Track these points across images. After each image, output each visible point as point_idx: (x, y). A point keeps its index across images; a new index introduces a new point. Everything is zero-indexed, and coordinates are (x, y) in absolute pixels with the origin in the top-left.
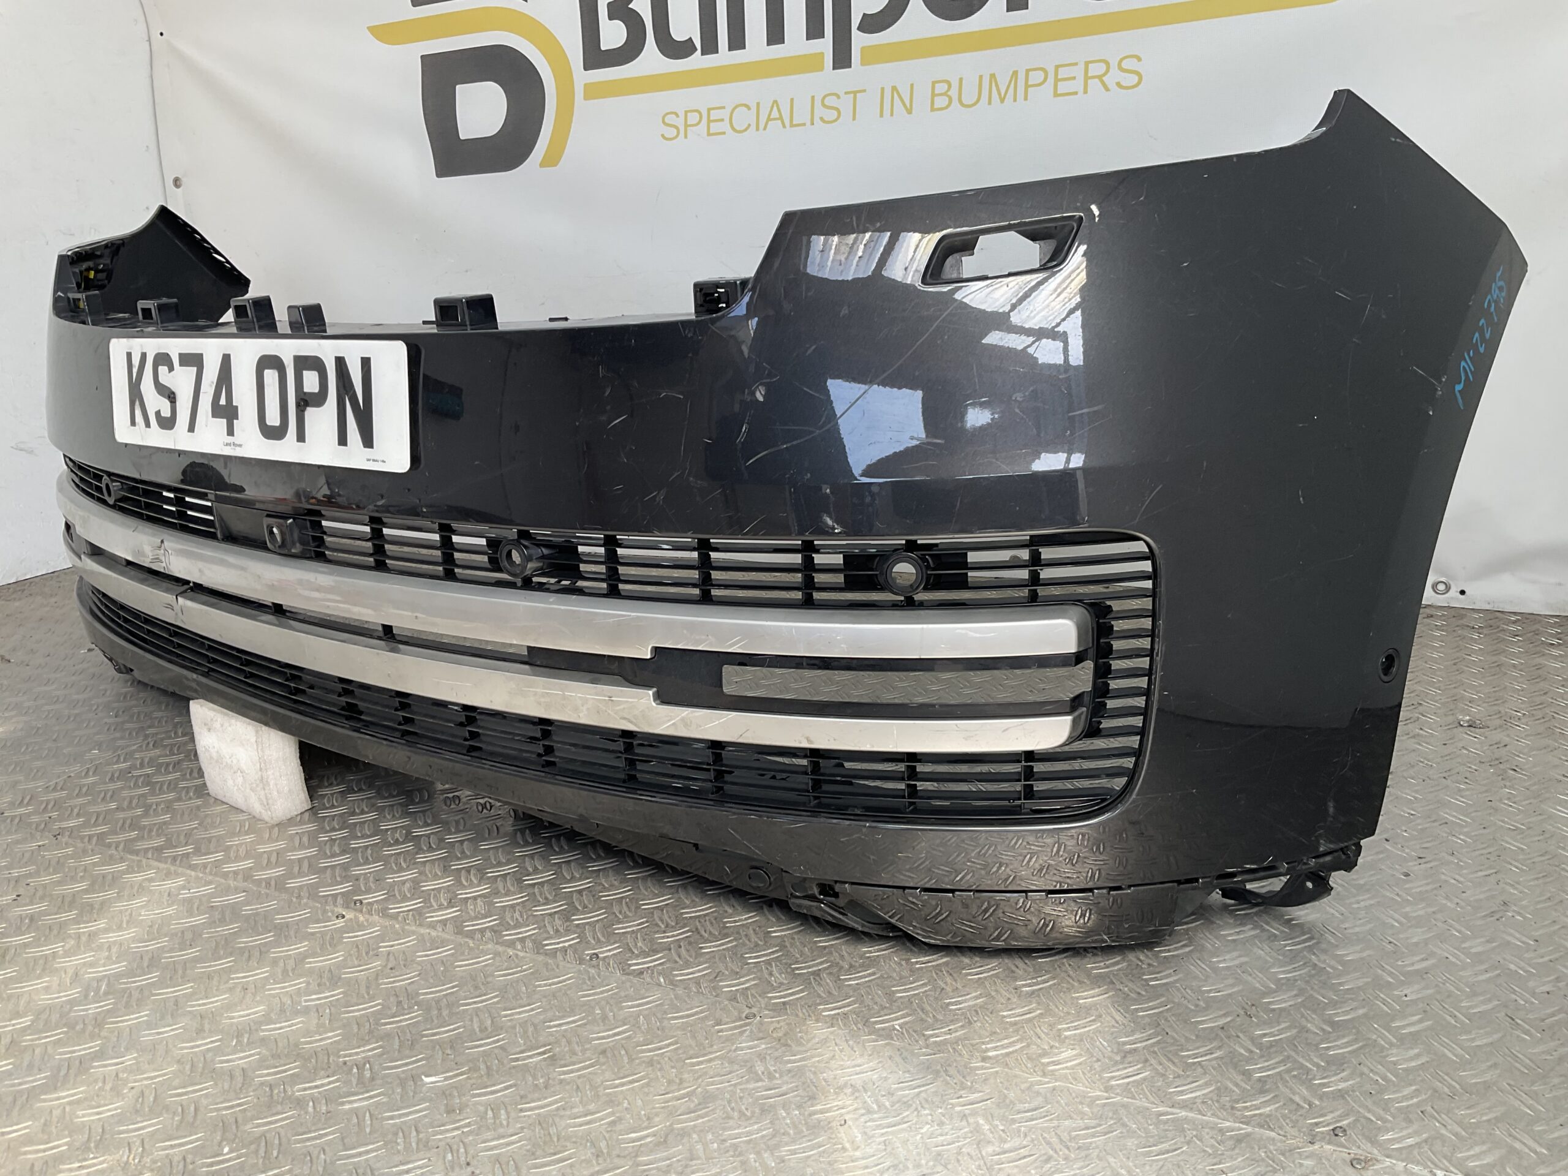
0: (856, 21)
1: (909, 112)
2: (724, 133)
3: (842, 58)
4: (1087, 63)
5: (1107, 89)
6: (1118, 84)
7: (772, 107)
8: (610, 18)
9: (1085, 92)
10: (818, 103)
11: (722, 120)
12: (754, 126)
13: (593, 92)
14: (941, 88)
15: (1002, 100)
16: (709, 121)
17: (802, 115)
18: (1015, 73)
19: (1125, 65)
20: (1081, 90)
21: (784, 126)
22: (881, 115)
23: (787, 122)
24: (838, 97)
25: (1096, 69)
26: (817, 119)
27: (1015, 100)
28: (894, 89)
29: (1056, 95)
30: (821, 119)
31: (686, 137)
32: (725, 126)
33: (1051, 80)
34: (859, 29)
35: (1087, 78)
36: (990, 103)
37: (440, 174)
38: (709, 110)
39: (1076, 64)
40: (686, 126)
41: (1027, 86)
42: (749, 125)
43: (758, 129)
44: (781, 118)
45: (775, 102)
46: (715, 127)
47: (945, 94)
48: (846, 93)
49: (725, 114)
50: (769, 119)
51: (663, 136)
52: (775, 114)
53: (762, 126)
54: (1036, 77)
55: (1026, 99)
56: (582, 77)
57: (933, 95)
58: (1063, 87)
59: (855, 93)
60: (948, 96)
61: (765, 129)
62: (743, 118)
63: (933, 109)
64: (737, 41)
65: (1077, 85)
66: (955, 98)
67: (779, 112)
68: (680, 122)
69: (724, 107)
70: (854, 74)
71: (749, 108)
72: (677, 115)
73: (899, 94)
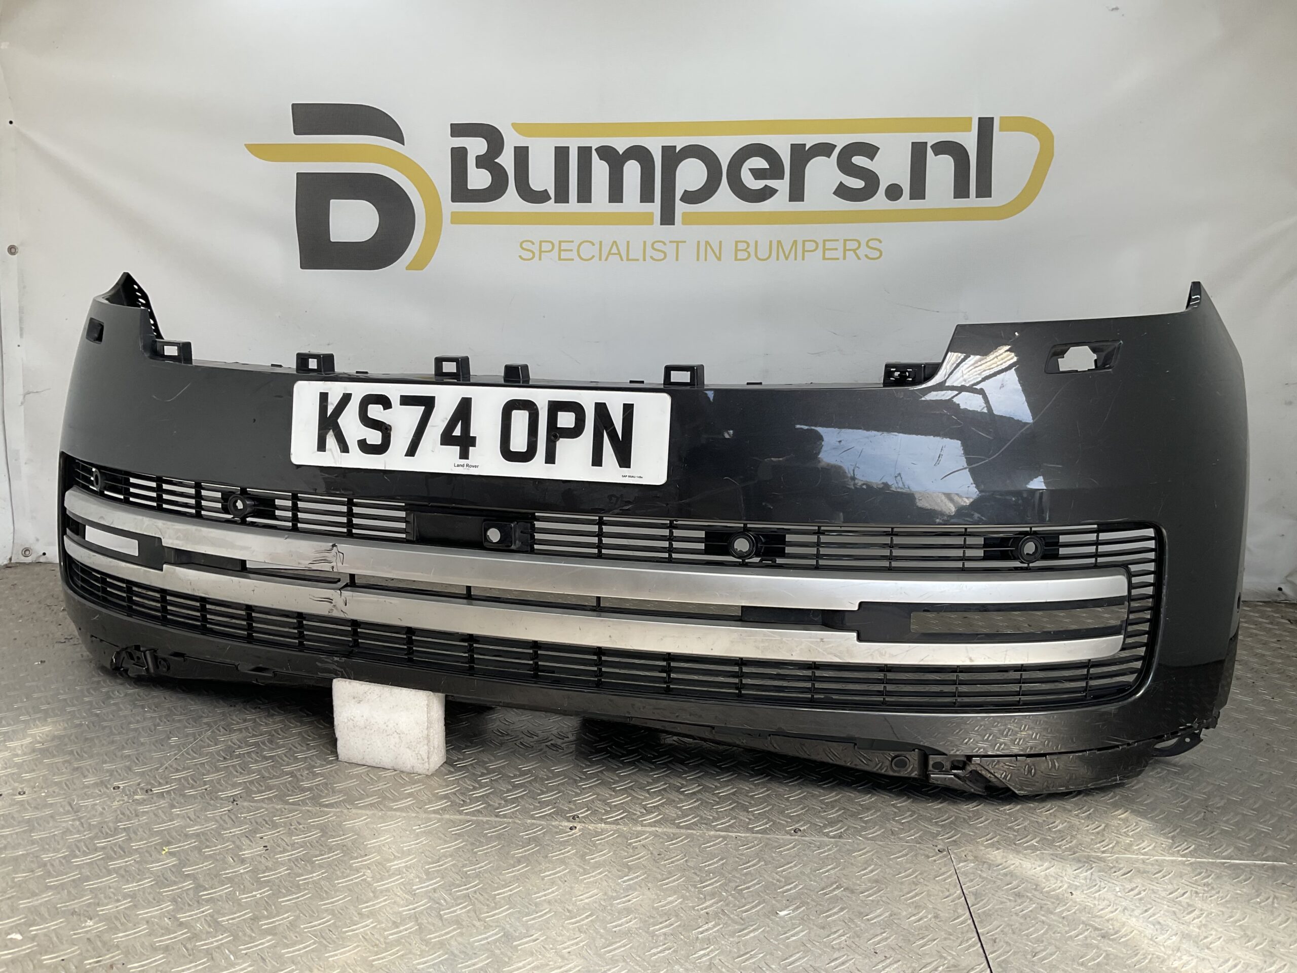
0: (679, 194)
1: (719, 259)
2: (573, 260)
3: (668, 217)
4: (845, 241)
5: (859, 258)
6: (866, 256)
7: (612, 245)
8: (478, 167)
9: (844, 258)
10: (649, 245)
11: (572, 250)
12: (597, 257)
13: (457, 218)
14: (742, 246)
15: (787, 258)
16: (560, 250)
17: (636, 253)
18: (795, 242)
19: (871, 244)
20: (841, 256)
21: (622, 260)
22: (698, 260)
23: (624, 257)
24: (665, 244)
25: (852, 245)
26: (648, 258)
27: (796, 259)
28: (707, 243)
29: (824, 258)
30: (651, 257)
31: (540, 259)
32: (574, 254)
33: (821, 247)
34: (681, 200)
35: (845, 250)
36: (778, 259)
37: (304, 266)
38: (560, 242)
39: (838, 240)
40: (541, 252)
41: (804, 251)
42: (593, 256)
43: (600, 259)
44: (619, 254)
45: (615, 242)
46: (564, 255)
47: (745, 250)
48: (670, 242)
49: (574, 246)
50: (610, 253)
51: (520, 257)
52: (614, 250)
53: (604, 257)
54: (810, 246)
55: (803, 259)
56: (449, 207)
57: (737, 250)
58: (828, 254)
59: (678, 242)
60: (748, 252)
61: (606, 260)
62: (586, 251)
63: (736, 259)
64: (585, 195)
65: (839, 254)
66: (752, 253)
67: (618, 249)
68: (535, 248)
69: (573, 242)
70: (678, 229)
71: (593, 245)
72: (533, 243)
73: (711, 247)
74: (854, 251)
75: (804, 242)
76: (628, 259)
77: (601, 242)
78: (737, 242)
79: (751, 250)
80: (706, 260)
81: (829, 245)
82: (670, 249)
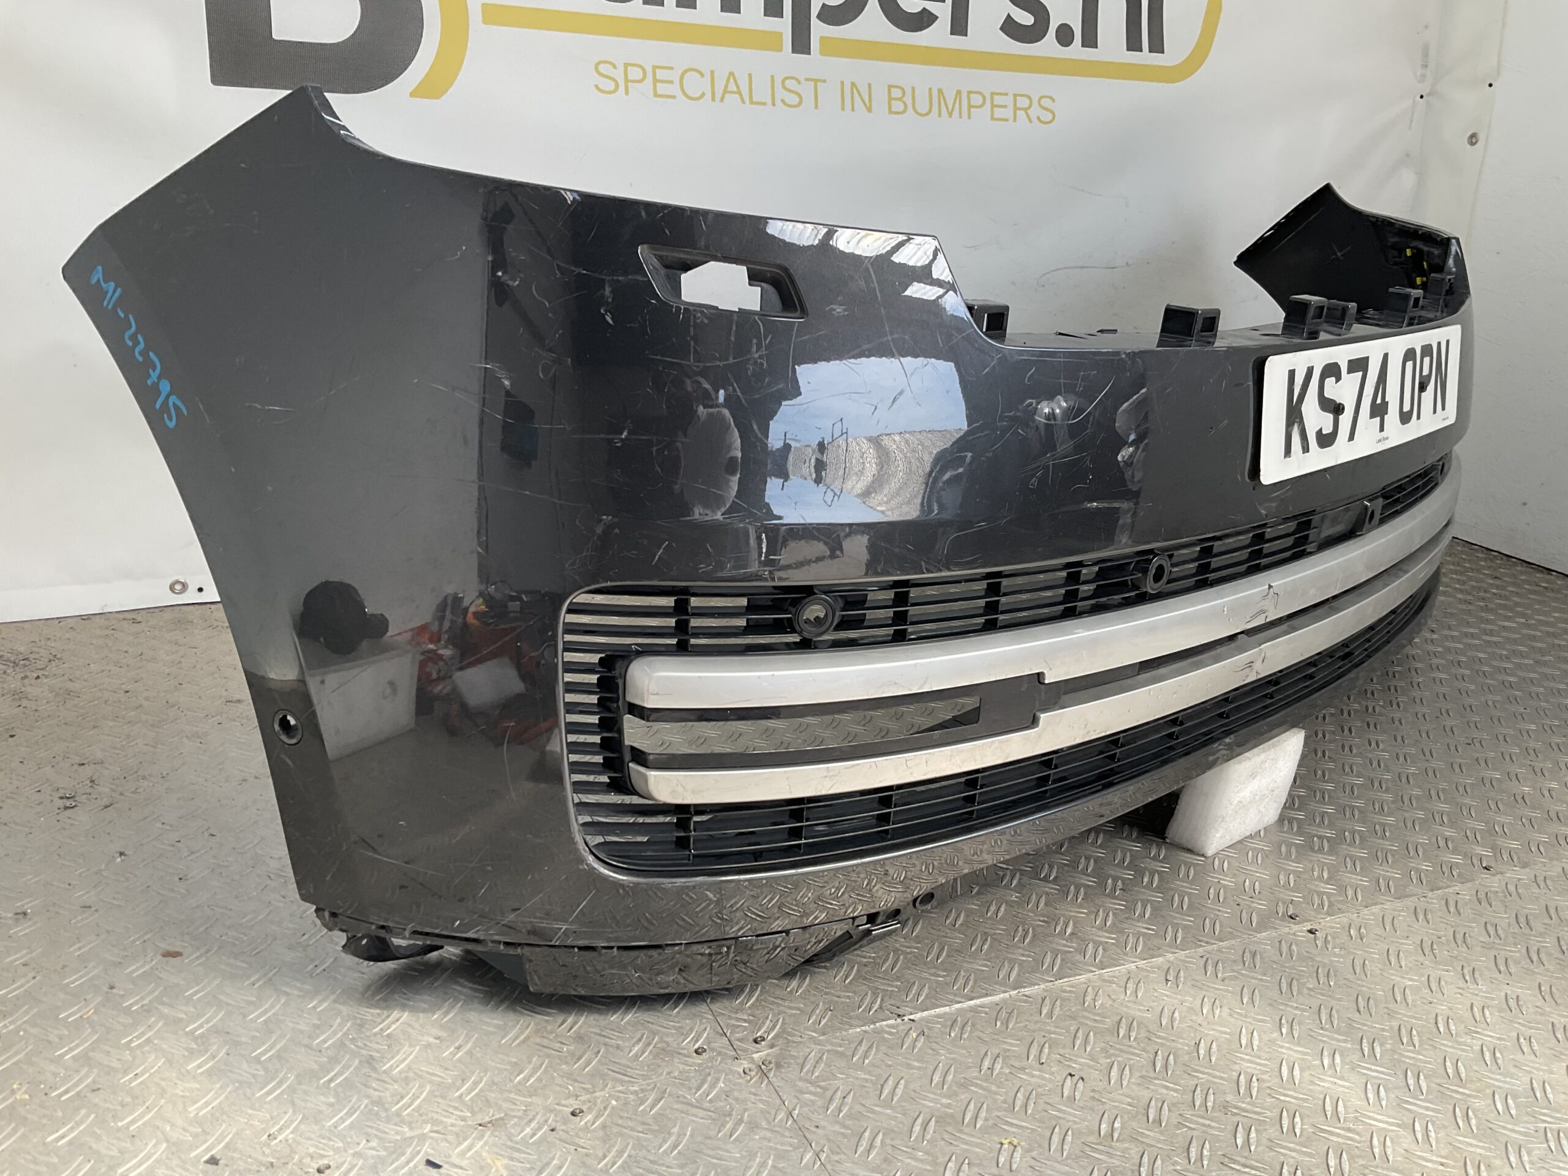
1: (869, 110)
2: (674, 97)
4: (1015, 96)
5: (1031, 121)
6: (1038, 118)
7: (728, 80)
9: (1015, 120)
10: (778, 82)
11: (672, 82)
12: (709, 95)
14: (896, 93)
15: (950, 116)
16: (655, 80)
17: (762, 92)
18: (959, 92)
19: (1043, 103)
20: (1011, 117)
21: (743, 102)
22: (843, 109)
23: (747, 100)
24: (799, 82)
25: (1023, 102)
26: (778, 102)
27: (961, 117)
28: (853, 85)
29: (993, 118)
30: (783, 101)
31: (627, 93)
32: (675, 89)
33: (988, 102)
35: (1016, 109)
36: (940, 115)
38: (654, 68)
39: (1006, 94)
40: (627, 81)
41: (970, 106)
42: (703, 94)
43: (713, 99)
44: (739, 93)
45: (732, 74)
46: (662, 88)
47: (900, 99)
48: (807, 80)
49: (674, 76)
50: (726, 91)
51: (597, 87)
52: (732, 87)
53: (718, 97)
54: (976, 100)
55: (969, 117)
57: (890, 99)
58: (997, 113)
59: (816, 81)
60: (904, 102)
61: (722, 100)
62: (696, 85)
63: (890, 112)
65: (1008, 113)
66: (910, 105)
67: (738, 87)
68: (619, 74)
69: (672, 68)
70: (814, 62)
71: (702, 75)
72: (615, 67)
73: (858, 92)
74: (1026, 110)
75: (969, 93)
76: (752, 102)
77: (712, 72)
78: (890, 87)
79: (908, 100)
80: (853, 110)
81: (998, 100)
82: (807, 90)
